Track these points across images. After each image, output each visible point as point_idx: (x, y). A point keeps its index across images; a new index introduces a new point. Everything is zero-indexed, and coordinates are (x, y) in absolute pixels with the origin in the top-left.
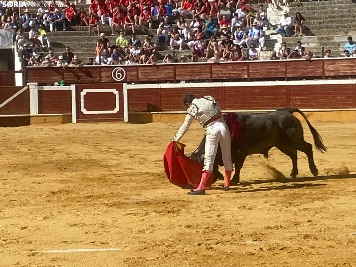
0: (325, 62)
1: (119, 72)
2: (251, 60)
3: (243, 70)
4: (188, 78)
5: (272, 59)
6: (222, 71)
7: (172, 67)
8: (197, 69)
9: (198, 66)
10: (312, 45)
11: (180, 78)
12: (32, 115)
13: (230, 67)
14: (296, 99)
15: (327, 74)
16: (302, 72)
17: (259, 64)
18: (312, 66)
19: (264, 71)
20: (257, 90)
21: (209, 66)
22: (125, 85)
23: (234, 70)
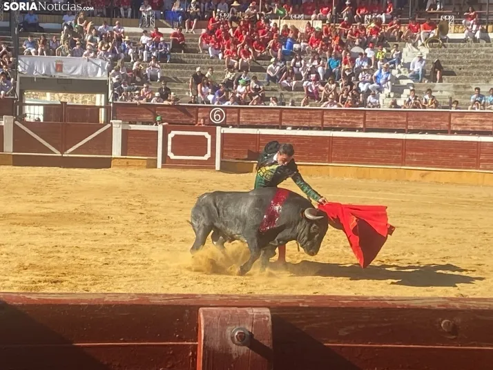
0: (452, 115)
1: (218, 113)
2: (370, 107)
3: (359, 119)
4: (295, 124)
5: (391, 107)
6: (335, 118)
7: (278, 111)
8: (307, 115)
9: (308, 112)
11: (286, 124)
12: (113, 156)
13: (344, 114)
16: (425, 124)
17: (377, 112)
18: (437, 119)
19: (382, 121)
20: (369, 143)
21: (320, 111)
22: (218, 128)
23: (348, 118)
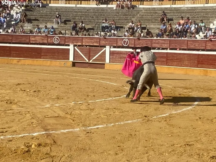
0: (31, 36)
10: (29, 28)
14: (14, 53)
15: (31, 42)
18: (24, 38)
